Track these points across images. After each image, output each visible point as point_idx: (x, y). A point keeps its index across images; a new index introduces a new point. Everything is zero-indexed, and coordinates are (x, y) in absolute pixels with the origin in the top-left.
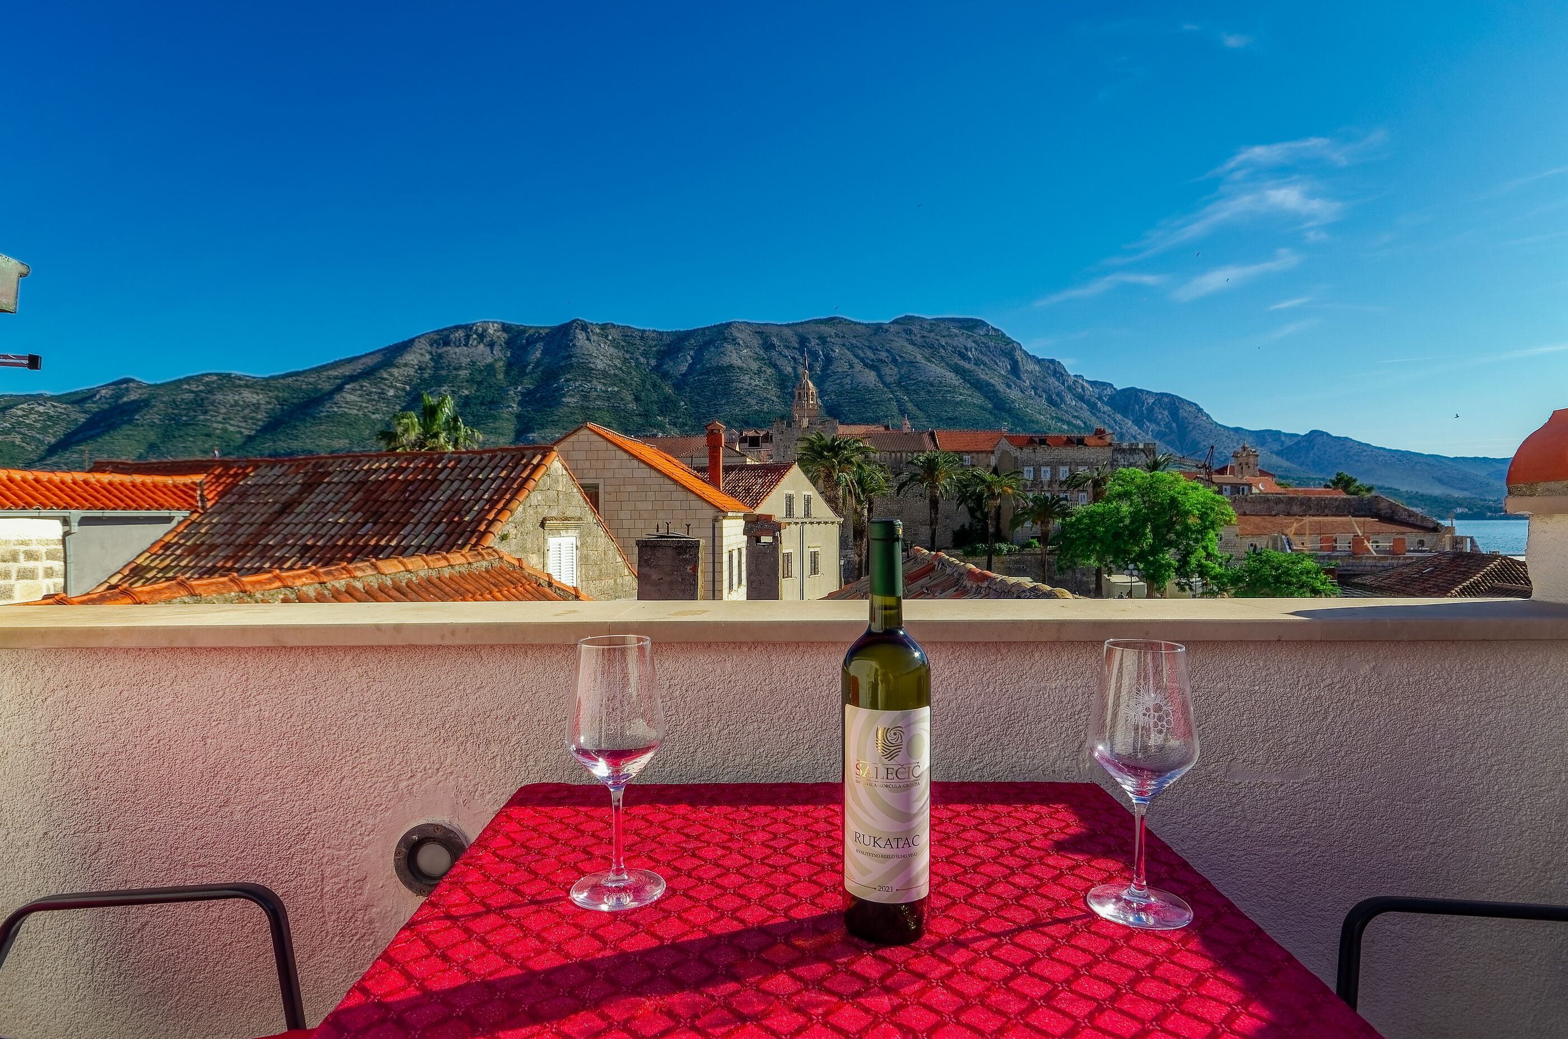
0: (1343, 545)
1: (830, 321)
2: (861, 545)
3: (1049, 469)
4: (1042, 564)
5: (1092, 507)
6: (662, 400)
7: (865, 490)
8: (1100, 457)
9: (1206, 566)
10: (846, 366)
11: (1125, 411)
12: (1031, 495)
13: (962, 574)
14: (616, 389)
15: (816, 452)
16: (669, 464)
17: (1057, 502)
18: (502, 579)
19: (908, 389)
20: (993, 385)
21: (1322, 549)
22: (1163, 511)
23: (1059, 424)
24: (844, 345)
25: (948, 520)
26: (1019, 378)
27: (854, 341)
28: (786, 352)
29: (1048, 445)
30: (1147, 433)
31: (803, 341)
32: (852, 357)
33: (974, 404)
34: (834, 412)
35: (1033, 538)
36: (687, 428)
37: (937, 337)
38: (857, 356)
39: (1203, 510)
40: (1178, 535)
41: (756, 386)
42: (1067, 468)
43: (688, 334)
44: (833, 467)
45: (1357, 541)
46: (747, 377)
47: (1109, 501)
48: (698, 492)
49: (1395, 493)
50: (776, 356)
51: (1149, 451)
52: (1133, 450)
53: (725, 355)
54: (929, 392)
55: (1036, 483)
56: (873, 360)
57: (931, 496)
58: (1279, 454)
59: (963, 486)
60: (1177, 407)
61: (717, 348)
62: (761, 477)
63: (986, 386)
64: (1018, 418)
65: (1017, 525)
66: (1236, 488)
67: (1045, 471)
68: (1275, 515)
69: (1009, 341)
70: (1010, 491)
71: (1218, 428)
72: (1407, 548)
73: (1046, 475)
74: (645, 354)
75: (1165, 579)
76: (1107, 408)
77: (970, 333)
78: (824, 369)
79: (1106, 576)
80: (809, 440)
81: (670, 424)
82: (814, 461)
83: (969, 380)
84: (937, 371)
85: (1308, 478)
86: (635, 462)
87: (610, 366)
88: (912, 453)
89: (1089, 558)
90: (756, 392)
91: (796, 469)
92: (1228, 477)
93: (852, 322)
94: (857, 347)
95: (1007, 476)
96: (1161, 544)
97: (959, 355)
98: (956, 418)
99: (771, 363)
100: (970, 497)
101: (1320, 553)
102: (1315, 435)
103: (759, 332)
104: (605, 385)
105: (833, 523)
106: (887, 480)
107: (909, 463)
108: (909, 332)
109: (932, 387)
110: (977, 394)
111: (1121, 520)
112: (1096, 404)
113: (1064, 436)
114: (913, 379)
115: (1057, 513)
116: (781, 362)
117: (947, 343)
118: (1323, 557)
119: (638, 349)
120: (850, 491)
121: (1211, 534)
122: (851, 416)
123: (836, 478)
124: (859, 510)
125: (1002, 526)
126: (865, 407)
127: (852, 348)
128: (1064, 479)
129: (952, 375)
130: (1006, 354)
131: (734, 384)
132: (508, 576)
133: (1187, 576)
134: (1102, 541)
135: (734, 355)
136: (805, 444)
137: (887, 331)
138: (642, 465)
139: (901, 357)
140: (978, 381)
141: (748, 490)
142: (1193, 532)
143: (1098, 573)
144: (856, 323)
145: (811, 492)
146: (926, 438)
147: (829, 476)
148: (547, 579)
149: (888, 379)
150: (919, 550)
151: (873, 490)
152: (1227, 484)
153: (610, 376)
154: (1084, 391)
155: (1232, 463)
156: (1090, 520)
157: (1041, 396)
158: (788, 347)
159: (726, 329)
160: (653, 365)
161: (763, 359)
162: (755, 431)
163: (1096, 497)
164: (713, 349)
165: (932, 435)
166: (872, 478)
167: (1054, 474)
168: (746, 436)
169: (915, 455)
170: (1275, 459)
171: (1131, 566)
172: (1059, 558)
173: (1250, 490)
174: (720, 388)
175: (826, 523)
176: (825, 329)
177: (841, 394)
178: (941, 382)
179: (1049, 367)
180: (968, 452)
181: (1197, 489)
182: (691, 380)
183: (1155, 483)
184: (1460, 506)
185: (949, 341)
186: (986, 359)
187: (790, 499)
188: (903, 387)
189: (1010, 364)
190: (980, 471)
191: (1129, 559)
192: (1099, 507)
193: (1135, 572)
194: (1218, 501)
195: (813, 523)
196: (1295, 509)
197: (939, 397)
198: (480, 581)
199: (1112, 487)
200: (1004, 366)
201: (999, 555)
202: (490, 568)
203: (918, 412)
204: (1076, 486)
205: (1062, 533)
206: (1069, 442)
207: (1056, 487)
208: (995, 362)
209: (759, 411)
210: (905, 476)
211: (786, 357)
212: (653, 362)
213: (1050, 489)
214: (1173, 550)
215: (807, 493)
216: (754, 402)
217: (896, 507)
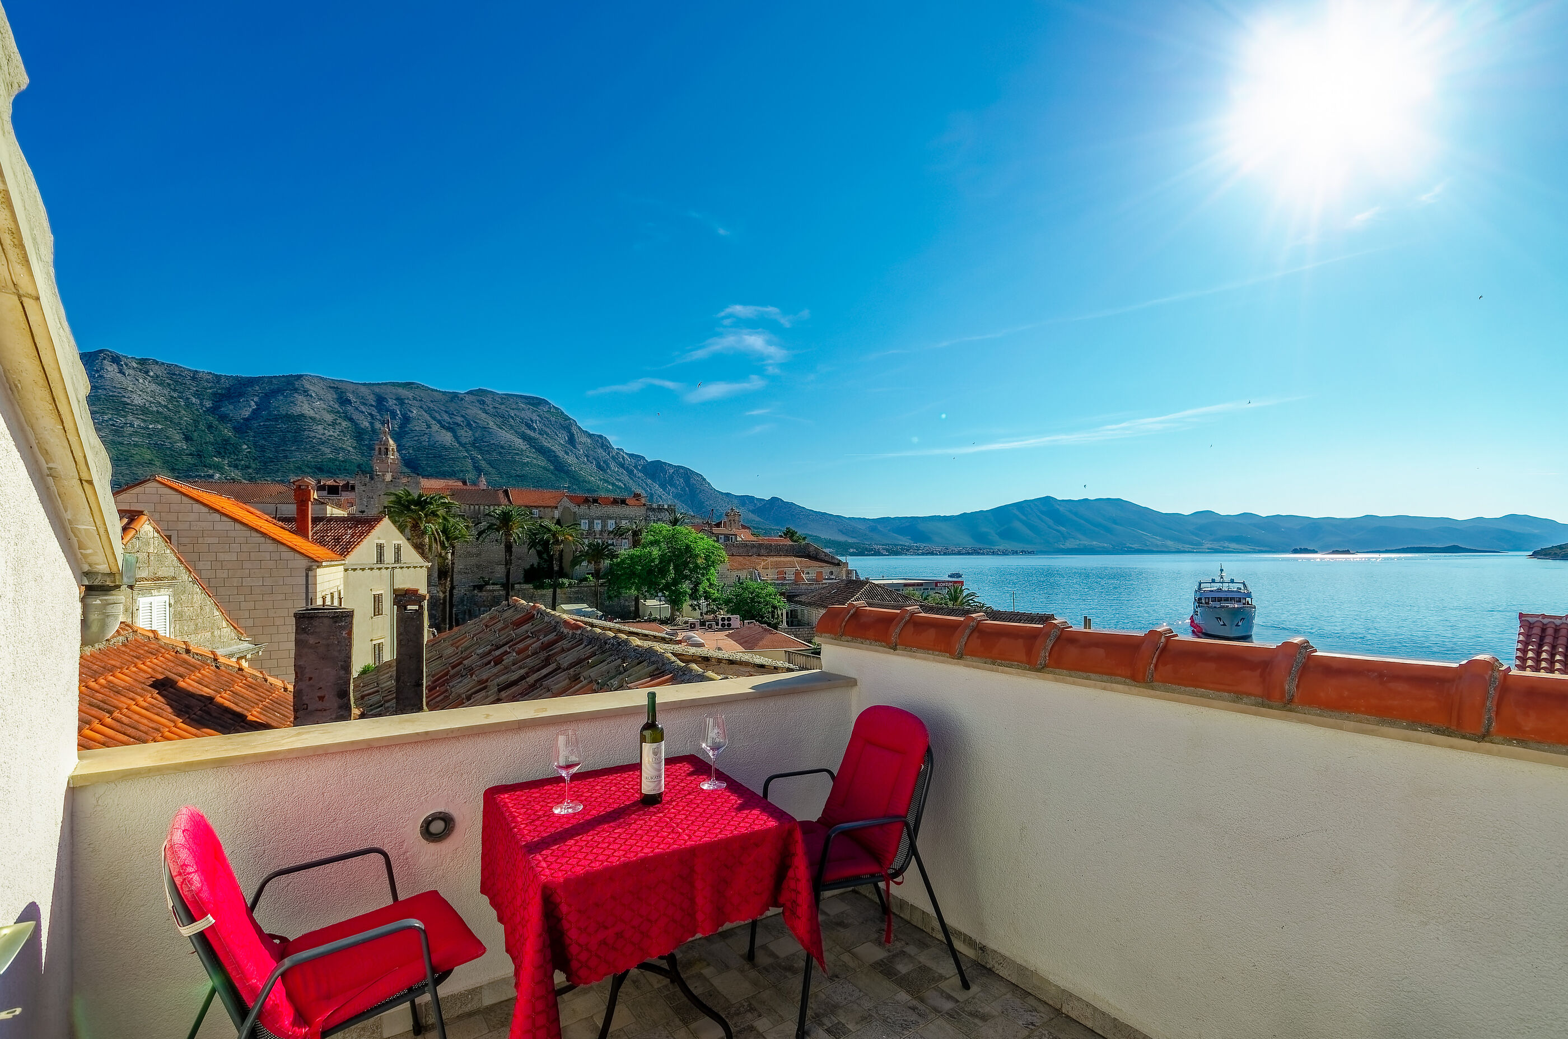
0: (790, 576)
1: (408, 385)
2: (445, 583)
3: (600, 521)
4: (596, 594)
5: (632, 551)
6: (220, 442)
7: (450, 537)
8: (638, 514)
9: (709, 592)
10: (424, 426)
11: (653, 477)
12: (586, 541)
13: (558, 622)
14: (160, 427)
15: (403, 505)
16: (252, 516)
17: (606, 547)
18: (142, 652)
19: (481, 450)
20: (554, 452)
21: (778, 579)
22: (681, 554)
23: (606, 485)
24: (421, 407)
25: (520, 561)
26: (574, 447)
27: (431, 405)
28: (363, 408)
29: (600, 504)
30: (669, 495)
31: (380, 400)
32: (429, 418)
33: (539, 465)
34: (413, 466)
35: (588, 574)
36: (250, 471)
37: (507, 409)
38: (434, 418)
39: (707, 553)
40: (691, 571)
41: (331, 436)
42: (613, 522)
43: (251, 381)
44: (420, 518)
45: (797, 574)
46: (320, 427)
47: (644, 547)
48: (289, 544)
49: (817, 539)
50: (352, 411)
51: (671, 510)
52: (660, 509)
53: (296, 405)
54: (501, 453)
55: (591, 532)
56: (449, 423)
57: (506, 542)
58: (753, 512)
59: (532, 534)
60: (689, 477)
61: (286, 397)
62: (351, 528)
63: (548, 452)
64: (575, 479)
65: (576, 565)
66: (727, 537)
67: (597, 523)
68: (751, 556)
69: (567, 418)
70: (570, 538)
71: (716, 493)
72: (824, 577)
73: (598, 526)
74: (196, 394)
75: (682, 602)
76: (640, 475)
77: (535, 409)
78: (402, 426)
79: (642, 601)
80: (396, 495)
81: (229, 466)
82: (400, 513)
83: (534, 446)
84: (507, 436)
85: (770, 529)
86: (217, 516)
87: (151, 402)
88: (489, 506)
89: (630, 589)
90: (331, 442)
91: (386, 521)
92: (722, 530)
93: (429, 389)
94: (434, 410)
95: (568, 527)
96: (680, 577)
97: (526, 425)
98: (523, 476)
99: (346, 416)
100: (538, 543)
101: (777, 582)
102: (774, 500)
103: (334, 387)
104: (144, 421)
105: (421, 567)
106: (467, 527)
107: (487, 515)
108: (483, 403)
109: (501, 448)
110: (541, 457)
111: (653, 561)
112: (633, 471)
113: (612, 496)
114: (486, 442)
115: (606, 555)
116: (356, 416)
117: (515, 415)
118: (778, 584)
119: (189, 389)
120: (435, 539)
121: (712, 570)
122: (429, 469)
123: (422, 528)
124: (443, 554)
125: (564, 565)
126: (441, 462)
127: (429, 411)
128: (611, 529)
129: (521, 441)
130: (564, 428)
131: (306, 433)
132: (146, 648)
133: (696, 599)
134: (639, 576)
135: (306, 406)
136: (392, 498)
137: (462, 399)
138: (224, 518)
139: (476, 422)
140: (542, 447)
141: (337, 540)
142: (700, 569)
143: (637, 599)
144: (433, 390)
145: (401, 540)
146: (501, 495)
147: (415, 526)
148: (184, 647)
149: (464, 440)
150: (517, 601)
151: (456, 538)
152: (721, 534)
153: (152, 413)
154: (624, 461)
155: (725, 519)
156: (631, 561)
157: (593, 463)
158: (364, 404)
159: (296, 380)
160: (208, 406)
161: (338, 412)
162: (335, 481)
163: (636, 543)
164: (281, 398)
165: (506, 492)
166: (456, 528)
167: (604, 525)
168: (324, 485)
169: (492, 508)
170: (751, 516)
171: (660, 594)
172: (608, 588)
173: (736, 538)
174: (289, 435)
175: (415, 567)
176: (403, 392)
177: (419, 449)
178: (510, 446)
179: (598, 441)
180: (536, 507)
181: (703, 539)
182: (255, 425)
183: (675, 534)
184: (852, 548)
185: (518, 414)
186: (547, 430)
187: (380, 547)
188: (476, 447)
189: (568, 437)
190: (546, 523)
191: (659, 589)
192: (637, 551)
193: (663, 598)
194: (716, 548)
195: (403, 567)
196: (763, 552)
197: (509, 457)
198: (122, 655)
199: (646, 537)
200: (563, 437)
201: (562, 587)
202: (126, 641)
203: (491, 469)
204: (621, 535)
205: (611, 570)
206: (615, 502)
207: (605, 535)
208: (556, 433)
209: (333, 459)
210: (484, 525)
211: (363, 412)
212: (208, 404)
213: (601, 537)
214: (687, 582)
215: (397, 542)
216: (328, 451)
217: (474, 550)
